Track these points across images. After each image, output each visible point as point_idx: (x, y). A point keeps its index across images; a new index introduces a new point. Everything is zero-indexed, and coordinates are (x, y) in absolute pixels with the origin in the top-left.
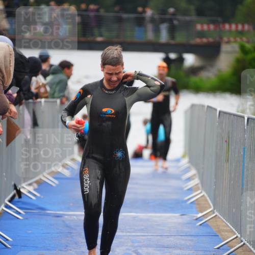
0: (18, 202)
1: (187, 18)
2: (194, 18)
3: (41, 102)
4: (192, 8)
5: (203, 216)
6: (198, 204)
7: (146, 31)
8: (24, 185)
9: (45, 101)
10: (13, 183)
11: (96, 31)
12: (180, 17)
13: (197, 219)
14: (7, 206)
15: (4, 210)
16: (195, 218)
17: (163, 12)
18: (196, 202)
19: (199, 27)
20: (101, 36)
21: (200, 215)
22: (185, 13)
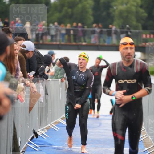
0: (36, 140)
1: (137, 31)
2: (141, 31)
3: (50, 81)
4: (140, 25)
5: (148, 150)
6: (145, 142)
7: (112, 39)
8: (39, 130)
9: (52, 80)
10: (33, 129)
11: (82, 39)
12: (132, 30)
13: (144, 152)
14: (29, 143)
15: (28, 145)
16: (143, 151)
17: (123, 27)
18: (143, 141)
19: (144, 36)
20: (85, 41)
21: (146, 149)
22: (136, 28)
